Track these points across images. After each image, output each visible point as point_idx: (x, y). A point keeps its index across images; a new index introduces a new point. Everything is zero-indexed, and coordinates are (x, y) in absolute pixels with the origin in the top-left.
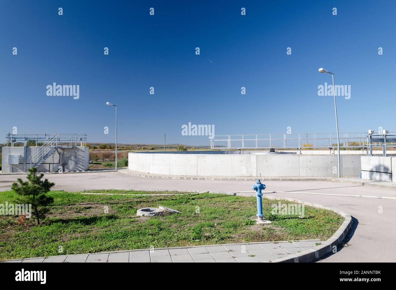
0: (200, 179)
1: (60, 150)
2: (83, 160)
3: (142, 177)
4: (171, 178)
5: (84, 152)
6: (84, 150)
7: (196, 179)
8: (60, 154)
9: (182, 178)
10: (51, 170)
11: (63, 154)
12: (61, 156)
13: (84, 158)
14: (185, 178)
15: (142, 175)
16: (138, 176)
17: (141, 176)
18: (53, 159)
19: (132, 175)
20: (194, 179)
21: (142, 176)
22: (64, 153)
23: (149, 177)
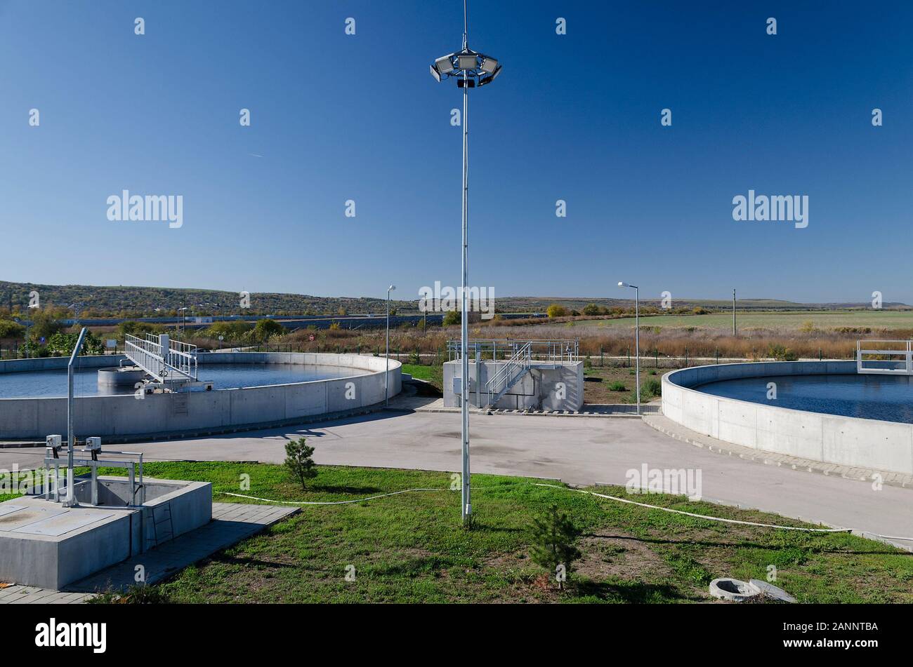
0: (831, 473)
1: (533, 371)
2: (576, 392)
3: (695, 446)
4: (759, 461)
5: (576, 375)
6: (576, 372)
7: (821, 472)
8: (533, 378)
9: (786, 465)
10: (520, 407)
11: (540, 380)
12: (536, 383)
13: (576, 387)
14: (794, 467)
15: (696, 442)
16: (687, 441)
17: (694, 443)
18: (523, 387)
19: (673, 436)
20: (815, 471)
21: (697, 444)
22: (541, 376)
23: (710, 448)
